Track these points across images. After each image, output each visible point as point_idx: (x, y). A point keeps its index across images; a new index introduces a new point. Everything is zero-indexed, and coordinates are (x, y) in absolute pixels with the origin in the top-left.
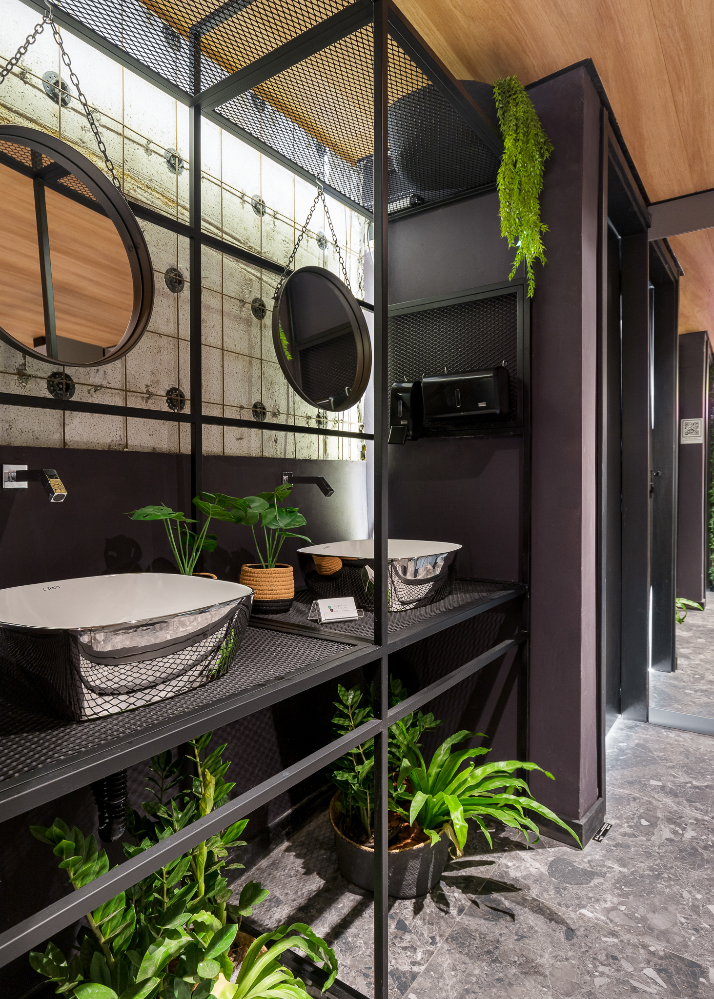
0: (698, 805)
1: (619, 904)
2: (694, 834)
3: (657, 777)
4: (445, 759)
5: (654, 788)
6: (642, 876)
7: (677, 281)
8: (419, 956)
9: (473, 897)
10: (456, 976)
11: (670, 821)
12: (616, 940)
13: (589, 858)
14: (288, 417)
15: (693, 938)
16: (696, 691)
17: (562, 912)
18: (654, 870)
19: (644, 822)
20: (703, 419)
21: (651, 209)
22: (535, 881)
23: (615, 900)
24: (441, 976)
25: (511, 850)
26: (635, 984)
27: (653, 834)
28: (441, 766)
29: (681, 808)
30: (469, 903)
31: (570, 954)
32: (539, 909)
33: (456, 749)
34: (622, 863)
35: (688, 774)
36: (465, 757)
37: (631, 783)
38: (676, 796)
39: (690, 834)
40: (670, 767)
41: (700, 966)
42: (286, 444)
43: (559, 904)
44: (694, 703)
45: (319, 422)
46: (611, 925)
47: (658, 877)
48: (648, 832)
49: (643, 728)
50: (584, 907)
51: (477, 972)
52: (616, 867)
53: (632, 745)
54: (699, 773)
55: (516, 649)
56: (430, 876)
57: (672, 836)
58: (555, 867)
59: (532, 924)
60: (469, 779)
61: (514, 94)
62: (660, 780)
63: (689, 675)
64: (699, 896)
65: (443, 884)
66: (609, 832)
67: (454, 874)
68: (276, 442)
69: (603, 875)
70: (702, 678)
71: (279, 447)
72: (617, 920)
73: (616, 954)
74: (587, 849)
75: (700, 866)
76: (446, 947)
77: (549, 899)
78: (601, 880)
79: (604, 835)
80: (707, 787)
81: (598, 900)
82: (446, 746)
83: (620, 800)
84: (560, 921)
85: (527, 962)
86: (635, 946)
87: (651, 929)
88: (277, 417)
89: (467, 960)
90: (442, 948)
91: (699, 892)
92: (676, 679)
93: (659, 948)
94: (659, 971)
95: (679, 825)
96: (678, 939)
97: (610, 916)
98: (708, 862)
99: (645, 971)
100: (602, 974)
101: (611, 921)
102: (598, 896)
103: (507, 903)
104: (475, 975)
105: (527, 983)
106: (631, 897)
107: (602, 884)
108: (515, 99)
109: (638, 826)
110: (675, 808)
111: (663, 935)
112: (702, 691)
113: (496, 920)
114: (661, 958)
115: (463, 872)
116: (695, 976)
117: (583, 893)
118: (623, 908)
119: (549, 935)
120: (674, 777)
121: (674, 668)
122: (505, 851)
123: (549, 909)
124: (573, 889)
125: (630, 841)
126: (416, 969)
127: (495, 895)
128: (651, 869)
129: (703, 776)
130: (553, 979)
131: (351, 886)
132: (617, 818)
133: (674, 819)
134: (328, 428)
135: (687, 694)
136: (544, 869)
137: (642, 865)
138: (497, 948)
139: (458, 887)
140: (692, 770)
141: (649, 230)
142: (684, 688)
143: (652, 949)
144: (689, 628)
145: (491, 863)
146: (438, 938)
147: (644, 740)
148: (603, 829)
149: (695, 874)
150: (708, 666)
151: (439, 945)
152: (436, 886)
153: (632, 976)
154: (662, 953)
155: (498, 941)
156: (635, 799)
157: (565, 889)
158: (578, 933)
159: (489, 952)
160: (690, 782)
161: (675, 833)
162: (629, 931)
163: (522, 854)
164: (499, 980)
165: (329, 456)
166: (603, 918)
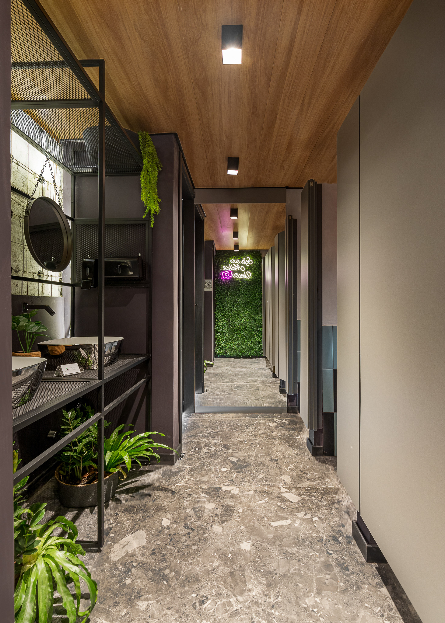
0: (216, 438)
1: (190, 478)
2: (215, 448)
3: (200, 432)
4: (115, 438)
5: (200, 436)
6: (198, 467)
7: (204, 220)
8: (111, 521)
9: (131, 495)
10: (129, 522)
11: (206, 446)
12: (190, 489)
13: (177, 467)
14: (23, 273)
15: (217, 480)
16: (212, 399)
17: (169, 487)
18: (202, 463)
19: (197, 449)
20: (212, 280)
21: (195, 190)
22: (157, 481)
23: (189, 477)
24: (123, 524)
25: (145, 474)
26: (198, 500)
27: (201, 452)
28: (114, 442)
29: (210, 441)
30: (130, 497)
31: (174, 499)
32: (160, 489)
33: (120, 433)
34: (190, 464)
35: (211, 428)
36: (125, 435)
37: (190, 437)
38: (208, 437)
39: (213, 448)
40: (205, 428)
41: (219, 487)
42: (22, 287)
43: (168, 485)
44: (212, 403)
45: (39, 276)
46: (188, 485)
47: (203, 465)
48: (198, 452)
49: (193, 416)
50: (178, 483)
51: (138, 517)
52: (188, 467)
53: (190, 423)
54: (215, 427)
55: (145, 384)
56: (111, 491)
57: (207, 451)
58: (163, 474)
59: (158, 495)
60: (127, 444)
61: (148, 141)
62: (201, 433)
63: (209, 393)
64: (218, 467)
65: (116, 495)
66: (184, 456)
67: (121, 489)
68: (17, 287)
69: (184, 471)
70: (214, 393)
71: (18, 289)
72: (190, 483)
73: (191, 493)
74: (176, 464)
75: (217, 458)
76: (123, 514)
77: (164, 485)
78: (183, 472)
79: (182, 457)
80: (218, 431)
81: (182, 479)
82: (115, 432)
83: (187, 444)
84: (170, 490)
85: (158, 507)
86: (197, 489)
87: (202, 482)
88: (17, 273)
89: (133, 515)
90: (121, 515)
91: (218, 466)
92: (204, 395)
93: (205, 487)
94: (206, 493)
95: (210, 447)
96: (212, 482)
97: (188, 483)
98: (220, 456)
99: (201, 495)
100: (187, 501)
101: (188, 484)
102: (182, 478)
103: (146, 492)
104: (138, 519)
105: (159, 514)
106: (195, 475)
107: (183, 474)
108: (148, 144)
109: (195, 451)
110: (208, 441)
111: (207, 482)
112: (215, 398)
113: (143, 499)
114: (207, 489)
115: (125, 488)
116: (218, 491)
117: (177, 478)
118: (192, 479)
119: (166, 496)
120: (207, 431)
121: (203, 391)
122: (142, 475)
123: (164, 488)
124: (172, 479)
125: (192, 457)
126: (111, 526)
127: (141, 491)
128: (201, 463)
129: (217, 428)
130: (169, 509)
131: (70, 509)
132: (187, 450)
133: (208, 445)
134: (44, 279)
135: (209, 401)
136: (160, 476)
137: (197, 463)
138: (145, 507)
139: (123, 494)
140: (213, 427)
141: (195, 199)
142: (208, 398)
143: (203, 488)
144: (208, 374)
145: (137, 481)
146: (119, 513)
147: (194, 420)
148: (182, 456)
149: (216, 461)
150: (216, 389)
151: (120, 515)
152: (113, 496)
153: (197, 498)
154: (207, 488)
155: (145, 505)
156: (192, 442)
157: (169, 480)
158: (176, 492)
159: (142, 510)
160: (213, 431)
161: (208, 449)
162: (195, 485)
163: (150, 474)
164: (148, 516)
165: (44, 294)
166: (185, 484)
